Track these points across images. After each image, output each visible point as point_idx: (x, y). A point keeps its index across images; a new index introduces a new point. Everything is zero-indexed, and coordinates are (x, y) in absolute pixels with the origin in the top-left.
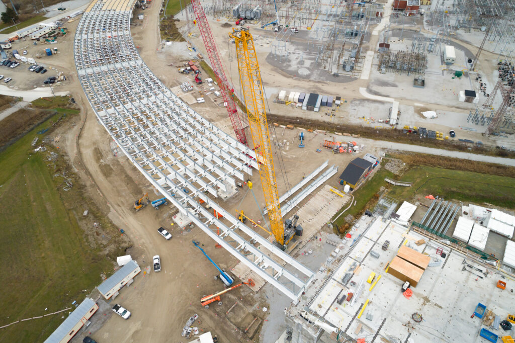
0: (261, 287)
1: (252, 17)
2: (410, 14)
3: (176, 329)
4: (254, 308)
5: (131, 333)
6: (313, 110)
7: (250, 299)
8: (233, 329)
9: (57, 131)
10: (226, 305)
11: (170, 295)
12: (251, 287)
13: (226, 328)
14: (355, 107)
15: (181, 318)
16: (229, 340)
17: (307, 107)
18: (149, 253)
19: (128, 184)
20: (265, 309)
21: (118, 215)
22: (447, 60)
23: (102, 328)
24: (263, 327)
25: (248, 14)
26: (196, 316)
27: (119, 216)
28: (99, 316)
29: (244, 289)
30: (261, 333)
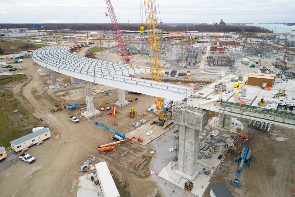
0: (148, 143)
1: (137, 53)
2: (220, 53)
3: (75, 167)
4: (143, 153)
5: (32, 171)
6: (175, 77)
7: (139, 148)
8: (126, 165)
9: (9, 84)
10: (119, 153)
11: (73, 149)
12: (140, 143)
13: (119, 165)
14: (200, 76)
15: (80, 161)
16: (122, 172)
17: (171, 75)
18: (60, 129)
19: (52, 101)
20: (152, 152)
21: (39, 113)
22: (245, 62)
23: (5, 170)
24: (151, 162)
25: (134, 51)
26: (93, 158)
27: (41, 114)
28: (6, 163)
29: (134, 145)
30: (151, 164)
